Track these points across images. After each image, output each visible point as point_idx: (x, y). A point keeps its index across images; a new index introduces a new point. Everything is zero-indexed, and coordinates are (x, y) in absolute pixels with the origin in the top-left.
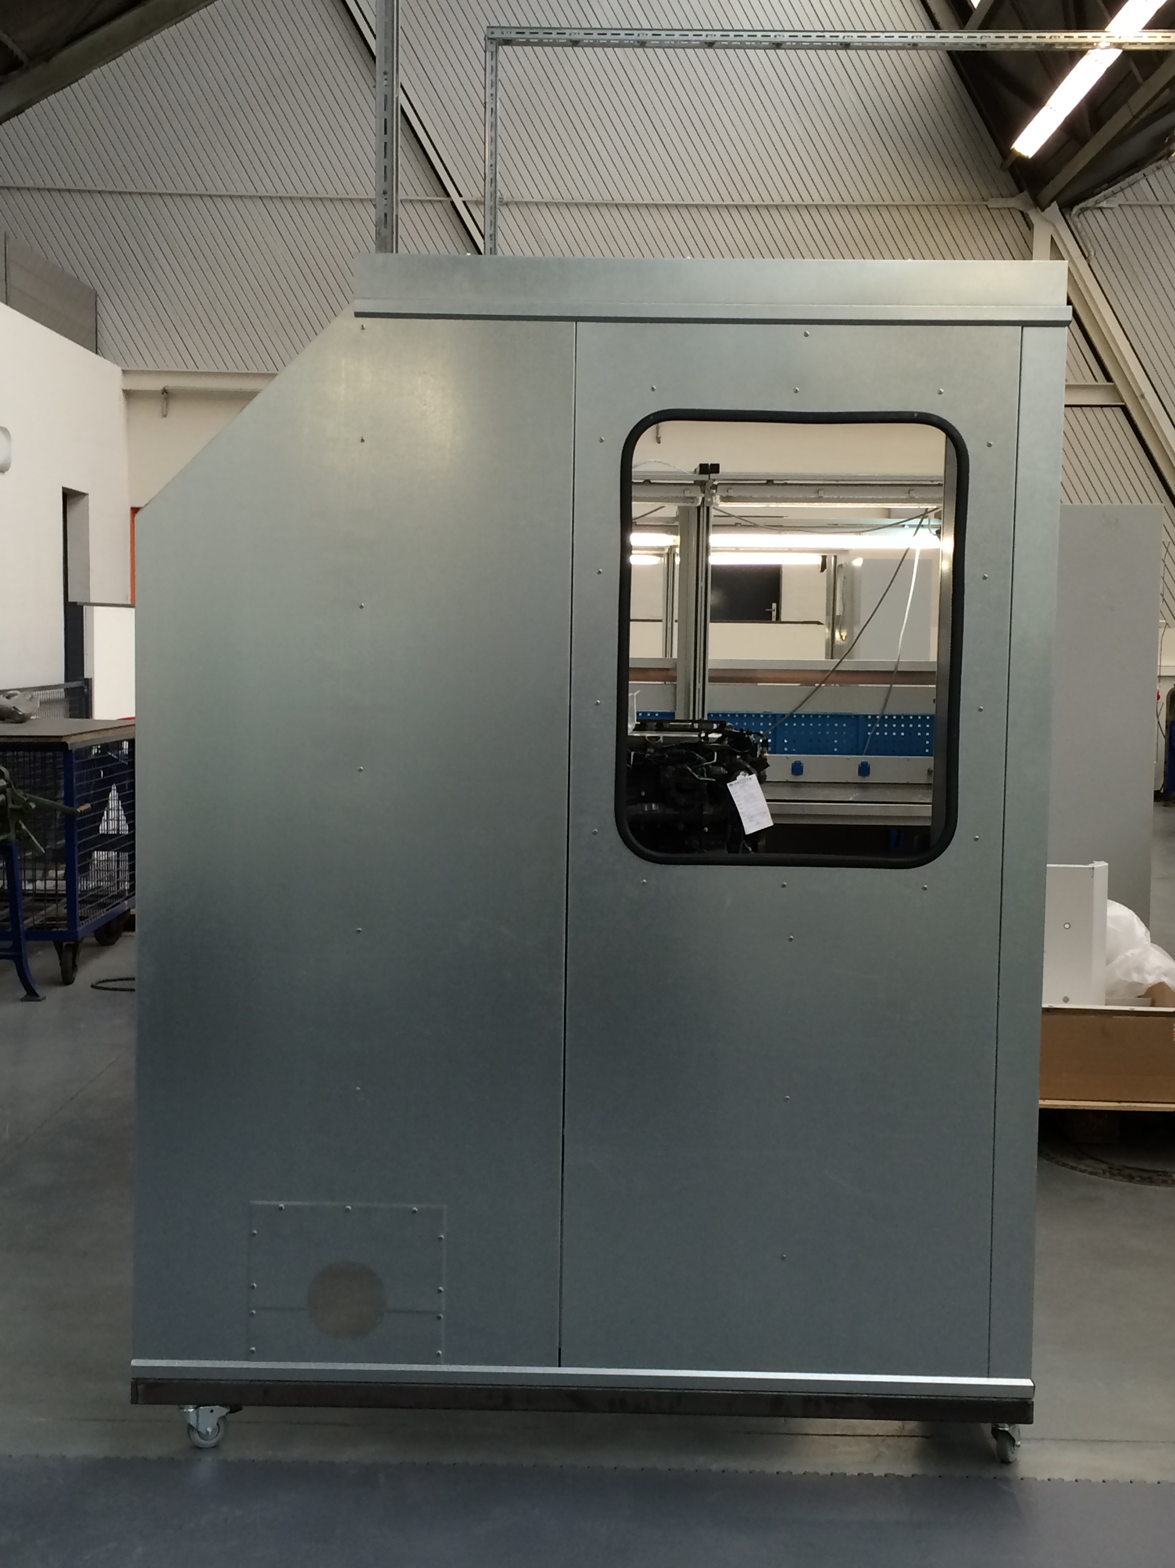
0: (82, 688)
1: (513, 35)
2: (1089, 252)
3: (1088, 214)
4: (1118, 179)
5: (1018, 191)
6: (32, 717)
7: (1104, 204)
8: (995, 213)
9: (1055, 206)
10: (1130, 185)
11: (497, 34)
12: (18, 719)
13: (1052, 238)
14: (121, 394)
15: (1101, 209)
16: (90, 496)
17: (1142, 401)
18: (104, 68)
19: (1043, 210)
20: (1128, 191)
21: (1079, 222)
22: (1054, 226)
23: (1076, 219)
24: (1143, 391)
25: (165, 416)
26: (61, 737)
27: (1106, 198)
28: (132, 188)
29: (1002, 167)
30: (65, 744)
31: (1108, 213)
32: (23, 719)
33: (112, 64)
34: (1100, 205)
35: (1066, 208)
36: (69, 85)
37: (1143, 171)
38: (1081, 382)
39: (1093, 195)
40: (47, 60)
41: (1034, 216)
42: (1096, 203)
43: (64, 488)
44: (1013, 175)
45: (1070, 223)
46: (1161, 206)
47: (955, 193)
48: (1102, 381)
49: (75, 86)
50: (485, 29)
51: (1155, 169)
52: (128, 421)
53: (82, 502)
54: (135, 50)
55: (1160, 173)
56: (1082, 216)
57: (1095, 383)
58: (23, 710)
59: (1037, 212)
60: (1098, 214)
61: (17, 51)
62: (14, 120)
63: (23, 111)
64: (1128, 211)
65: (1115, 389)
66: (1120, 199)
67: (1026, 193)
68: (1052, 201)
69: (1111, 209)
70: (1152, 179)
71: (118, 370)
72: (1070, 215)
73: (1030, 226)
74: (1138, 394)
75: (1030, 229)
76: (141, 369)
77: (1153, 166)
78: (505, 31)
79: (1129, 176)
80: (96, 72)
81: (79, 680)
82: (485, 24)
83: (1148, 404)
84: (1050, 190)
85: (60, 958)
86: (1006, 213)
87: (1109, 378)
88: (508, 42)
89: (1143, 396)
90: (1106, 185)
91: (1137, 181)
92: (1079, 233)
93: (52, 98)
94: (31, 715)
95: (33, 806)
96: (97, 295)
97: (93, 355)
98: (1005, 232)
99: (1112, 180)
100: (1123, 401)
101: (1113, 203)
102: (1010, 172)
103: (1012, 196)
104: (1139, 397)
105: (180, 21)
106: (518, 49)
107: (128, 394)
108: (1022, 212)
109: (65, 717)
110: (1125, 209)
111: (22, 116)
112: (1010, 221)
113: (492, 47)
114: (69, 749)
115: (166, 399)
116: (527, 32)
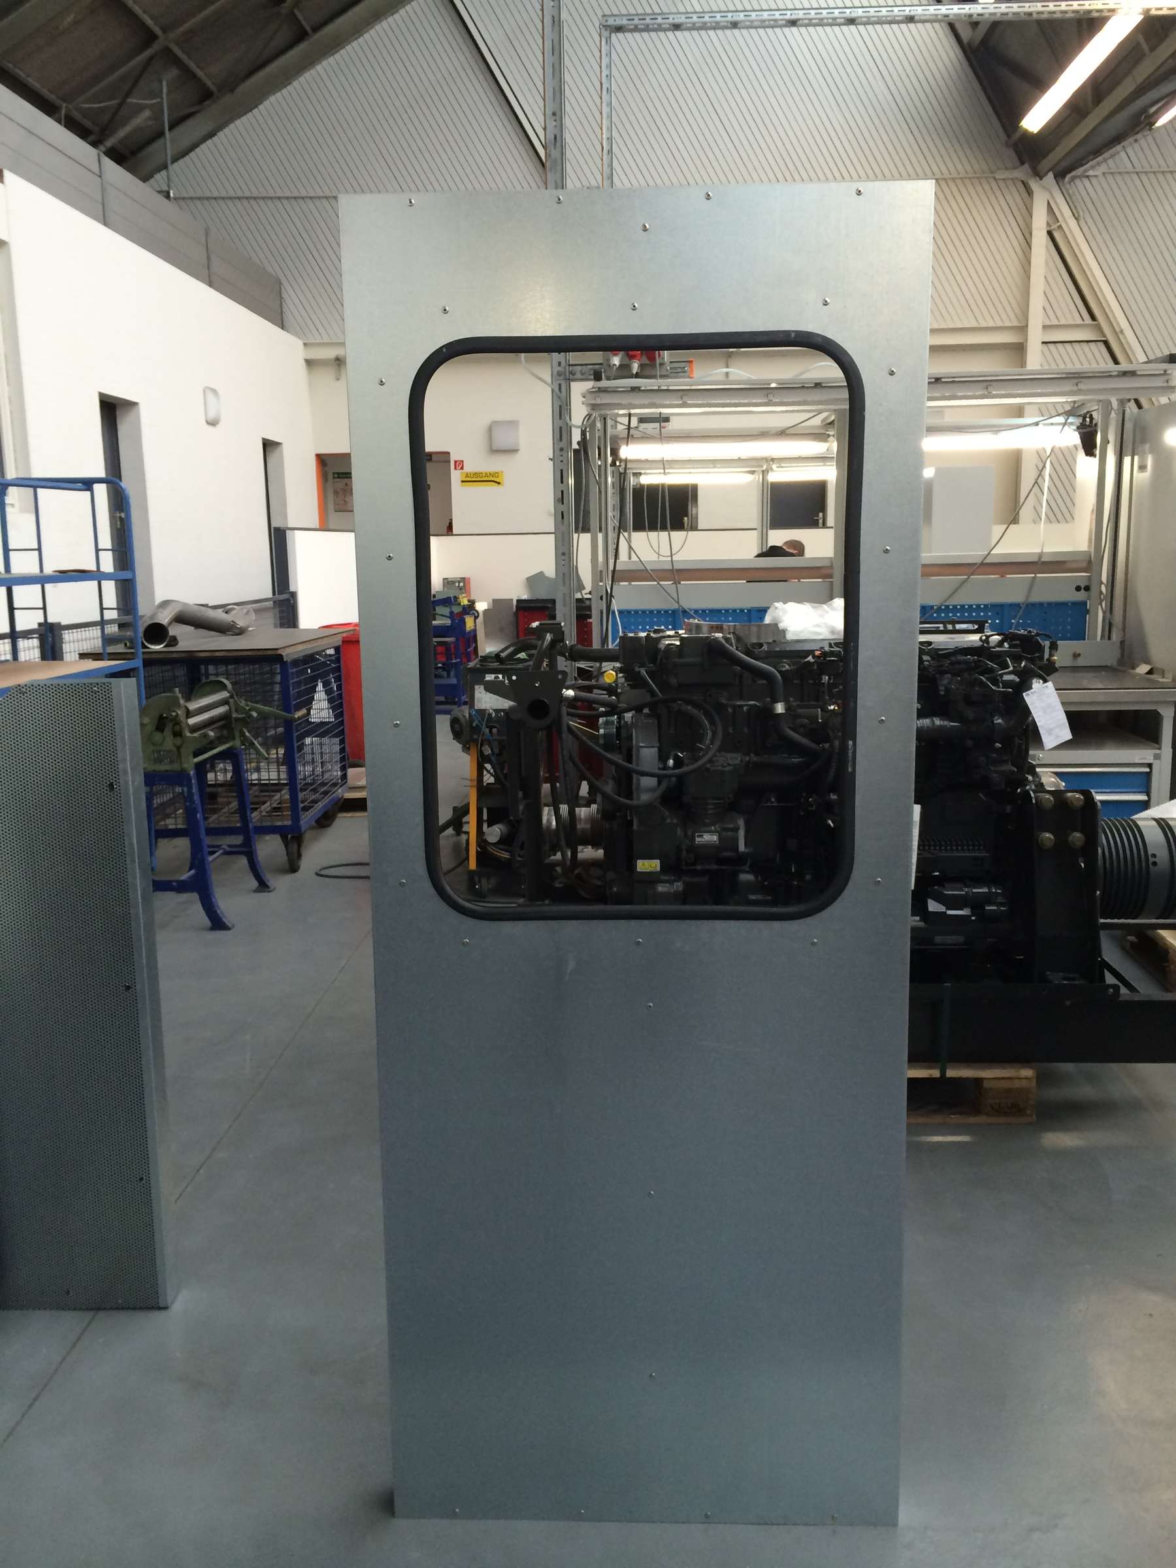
0: (288, 600)
1: (624, 22)
2: (1079, 216)
3: (1078, 182)
4: (1103, 151)
5: (1019, 164)
6: (250, 629)
7: (1091, 173)
8: (1001, 184)
9: (1051, 175)
10: (1112, 156)
11: (611, 22)
12: (237, 631)
13: (1049, 203)
14: (303, 361)
15: (1088, 177)
16: (284, 445)
17: (1121, 336)
18: (278, 95)
19: (1041, 178)
20: (1110, 162)
21: (1072, 189)
22: (1051, 193)
23: (1068, 186)
24: (1122, 327)
25: (338, 379)
26: (277, 649)
27: (1092, 168)
28: (304, 194)
29: (1007, 145)
30: (281, 656)
31: (1094, 180)
32: (241, 632)
33: (284, 91)
34: (1087, 174)
35: (1060, 175)
36: (251, 111)
37: (1122, 144)
38: (1071, 322)
39: (1082, 165)
40: (232, 91)
41: (1034, 185)
42: (1086, 171)
43: (264, 439)
44: (1016, 152)
45: (1063, 190)
46: (1137, 173)
47: (969, 168)
48: (1088, 320)
49: (255, 111)
50: (600, 17)
51: (1132, 141)
52: (310, 384)
53: (277, 451)
54: (302, 79)
55: (1136, 146)
56: (1072, 183)
57: (1082, 323)
58: (241, 623)
59: (1037, 181)
60: (1086, 181)
61: (209, 83)
62: (209, 142)
63: (215, 134)
64: (1110, 177)
65: (1099, 328)
66: (1103, 168)
67: (1027, 165)
68: (1048, 172)
69: (1096, 176)
70: (1130, 150)
71: (300, 343)
72: (1063, 182)
73: (1030, 193)
74: (1117, 330)
75: (1029, 194)
76: (318, 341)
77: (1131, 140)
78: (617, 18)
79: (1111, 148)
80: (272, 99)
81: (286, 593)
82: (600, 14)
83: (1125, 338)
84: (1046, 163)
85: (287, 849)
86: (1010, 183)
87: (1093, 318)
88: (619, 29)
89: (1122, 331)
90: (1091, 157)
91: (1118, 153)
92: (1070, 197)
93: (238, 122)
94: (249, 627)
95: (255, 714)
96: (280, 283)
97: (280, 330)
98: (1008, 198)
99: (1097, 152)
100: (1105, 336)
101: (1098, 172)
102: (1014, 150)
103: (1015, 168)
104: (1118, 333)
105: (336, 52)
106: (628, 35)
107: (309, 363)
108: (1022, 181)
109: (276, 626)
110: (1107, 176)
111: (215, 139)
112: (1013, 189)
113: (605, 34)
114: (285, 660)
115: (338, 365)
116: (636, 18)
